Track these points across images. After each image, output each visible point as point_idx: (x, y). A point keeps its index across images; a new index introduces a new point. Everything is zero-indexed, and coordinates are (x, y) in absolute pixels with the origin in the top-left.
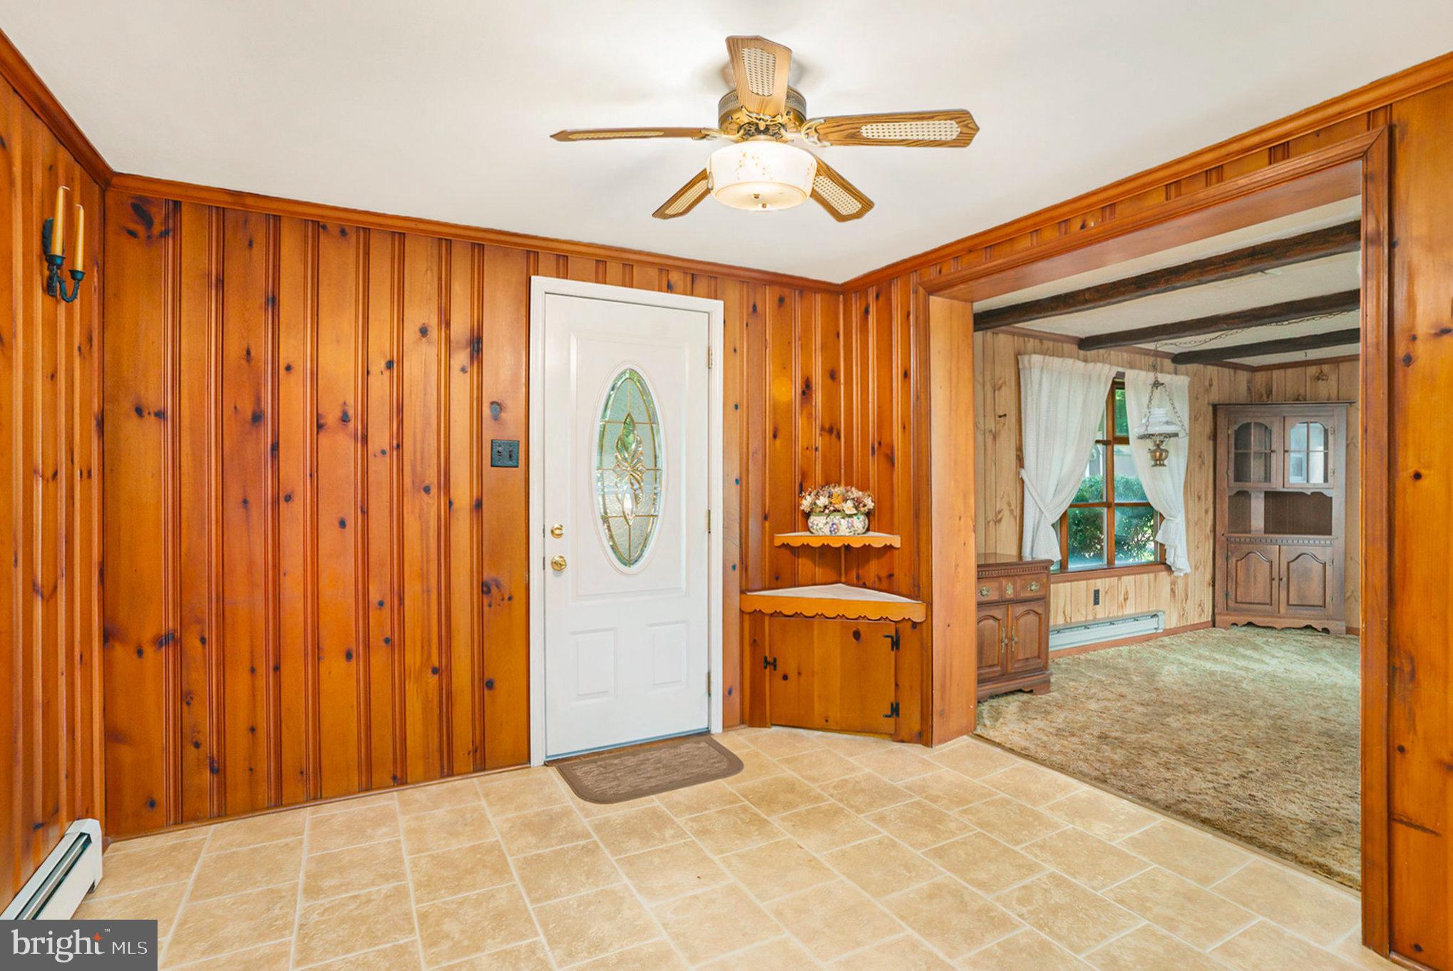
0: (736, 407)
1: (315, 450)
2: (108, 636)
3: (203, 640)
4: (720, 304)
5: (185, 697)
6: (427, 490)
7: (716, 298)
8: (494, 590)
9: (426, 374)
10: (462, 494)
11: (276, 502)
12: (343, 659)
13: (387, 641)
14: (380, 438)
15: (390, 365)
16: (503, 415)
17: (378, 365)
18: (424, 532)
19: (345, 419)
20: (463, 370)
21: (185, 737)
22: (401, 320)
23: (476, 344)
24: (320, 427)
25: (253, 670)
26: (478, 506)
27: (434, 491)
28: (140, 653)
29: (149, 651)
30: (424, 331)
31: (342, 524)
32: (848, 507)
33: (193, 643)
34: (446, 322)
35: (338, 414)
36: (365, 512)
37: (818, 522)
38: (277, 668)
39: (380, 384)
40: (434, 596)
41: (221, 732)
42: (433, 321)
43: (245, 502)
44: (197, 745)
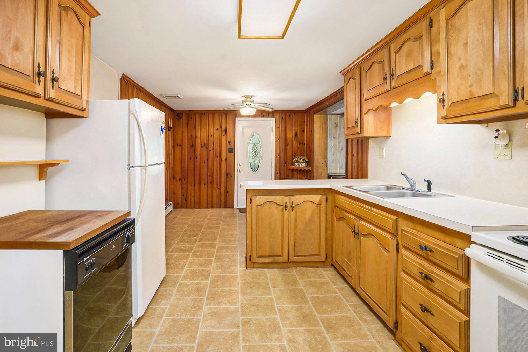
0: (278, 139)
1: (200, 150)
2: (174, 178)
3: (185, 180)
4: (274, 118)
5: (182, 189)
6: (218, 157)
7: (274, 117)
8: (229, 175)
9: (218, 137)
10: (223, 158)
11: (195, 159)
12: (204, 185)
13: (211, 182)
14: (210, 148)
15: (212, 136)
16: (231, 143)
17: (210, 136)
18: (217, 164)
19: (205, 145)
20: (224, 136)
21: (182, 195)
22: (214, 128)
23: (226, 131)
24: (201, 146)
25: (191, 185)
26: (226, 160)
27: (219, 157)
28: (177, 181)
29: (178, 181)
30: (217, 129)
31: (204, 162)
32: (301, 161)
33: (183, 180)
34: (221, 127)
35: (204, 144)
36: (208, 160)
37: (296, 164)
38: (194, 185)
39: (210, 138)
40: (218, 175)
41: (187, 195)
42: (219, 127)
43: (191, 158)
44: (184, 196)
